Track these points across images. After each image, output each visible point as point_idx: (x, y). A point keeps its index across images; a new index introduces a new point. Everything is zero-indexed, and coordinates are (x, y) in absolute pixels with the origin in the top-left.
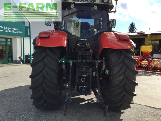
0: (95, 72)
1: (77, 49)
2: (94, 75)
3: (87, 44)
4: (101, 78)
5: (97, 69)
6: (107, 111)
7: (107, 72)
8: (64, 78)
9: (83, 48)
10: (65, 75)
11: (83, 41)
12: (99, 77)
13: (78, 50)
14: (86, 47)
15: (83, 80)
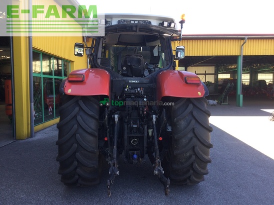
0: (151, 130)
1: (125, 95)
2: (150, 134)
3: (139, 89)
4: (161, 139)
5: (155, 126)
6: (168, 186)
7: (169, 129)
8: (106, 139)
9: (134, 94)
10: (108, 134)
11: (133, 83)
12: (158, 137)
13: (126, 98)
14: (139, 93)
15: (133, 142)
